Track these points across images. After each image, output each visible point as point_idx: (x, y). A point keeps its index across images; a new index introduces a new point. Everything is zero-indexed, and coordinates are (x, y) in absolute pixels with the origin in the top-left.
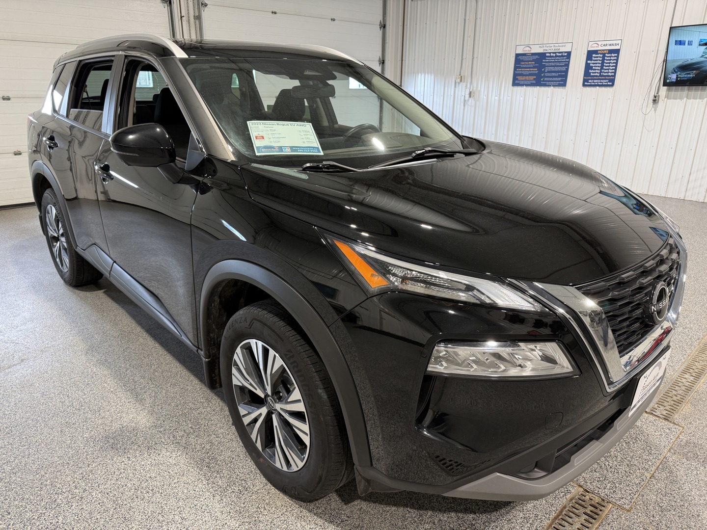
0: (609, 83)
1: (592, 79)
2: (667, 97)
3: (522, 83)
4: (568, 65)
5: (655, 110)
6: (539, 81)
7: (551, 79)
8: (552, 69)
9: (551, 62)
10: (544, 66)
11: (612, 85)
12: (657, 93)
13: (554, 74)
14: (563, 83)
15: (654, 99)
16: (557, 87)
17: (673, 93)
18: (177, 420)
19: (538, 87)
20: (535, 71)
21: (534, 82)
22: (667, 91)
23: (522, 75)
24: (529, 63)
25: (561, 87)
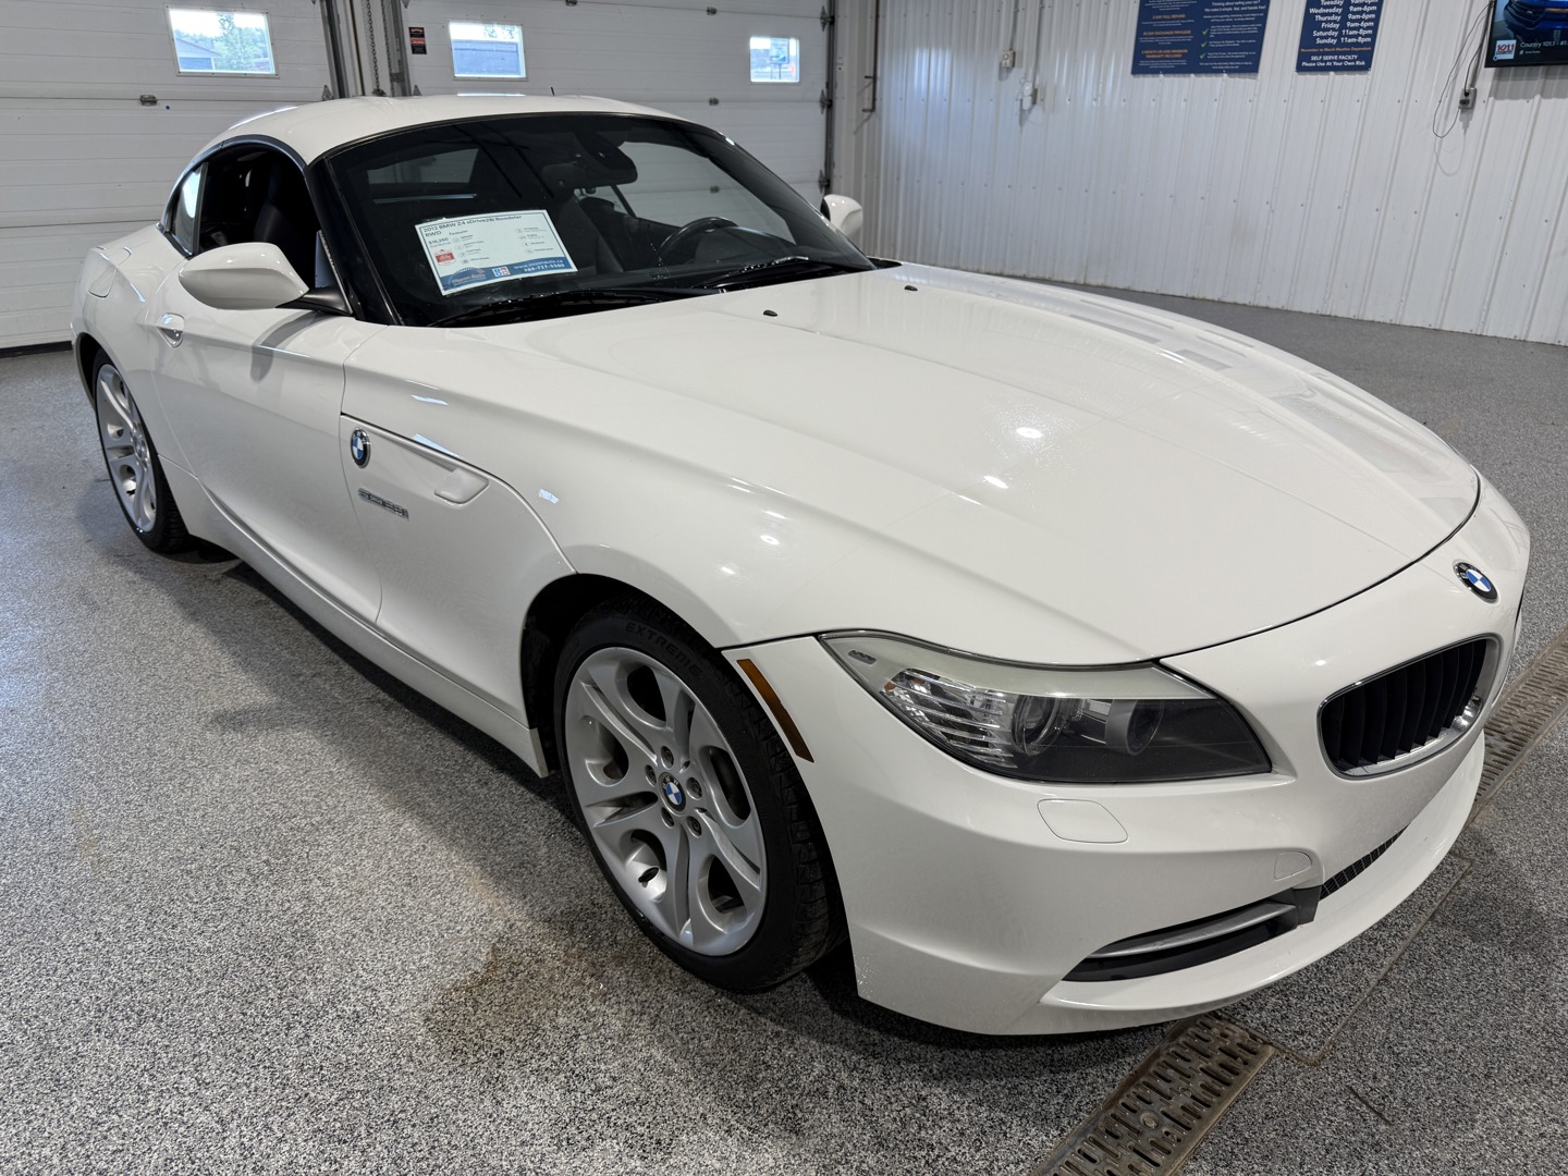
0: (1357, 63)
1: (1318, 54)
2: (1496, 93)
3: (1155, 65)
4: (1262, 20)
5: (1466, 127)
6: (1195, 61)
7: (1223, 55)
8: (1227, 30)
9: (1225, 13)
10: (1208, 24)
11: (1367, 68)
12: (1472, 85)
13: (1229, 43)
14: (1250, 65)
15: (1464, 98)
16: (1237, 75)
17: (1510, 82)
18: (235, 844)
19: (1192, 75)
20: (1187, 35)
21: (1184, 62)
22: (1494, 79)
23: (1155, 46)
24: (1174, 16)
25: (1247, 75)
